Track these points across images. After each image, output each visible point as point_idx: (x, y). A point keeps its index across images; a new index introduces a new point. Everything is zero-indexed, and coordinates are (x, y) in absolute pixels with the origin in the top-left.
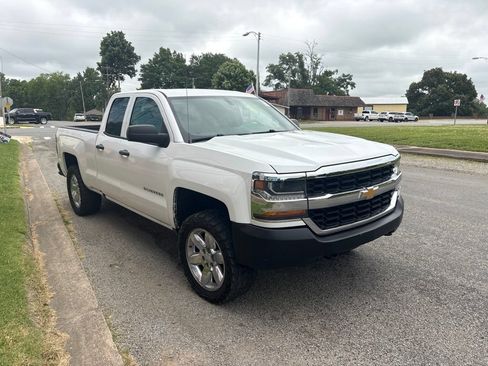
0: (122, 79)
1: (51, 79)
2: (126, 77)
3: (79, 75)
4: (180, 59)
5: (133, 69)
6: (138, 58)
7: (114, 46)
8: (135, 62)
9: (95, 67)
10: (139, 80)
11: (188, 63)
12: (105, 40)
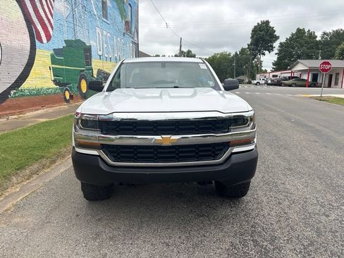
0: (264, 54)
1: (220, 57)
2: (267, 52)
3: (236, 53)
4: (312, 36)
5: (272, 46)
6: (277, 38)
7: (261, 31)
8: (275, 41)
9: (247, 47)
10: (276, 54)
11: (318, 39)
12: (255, 27)
